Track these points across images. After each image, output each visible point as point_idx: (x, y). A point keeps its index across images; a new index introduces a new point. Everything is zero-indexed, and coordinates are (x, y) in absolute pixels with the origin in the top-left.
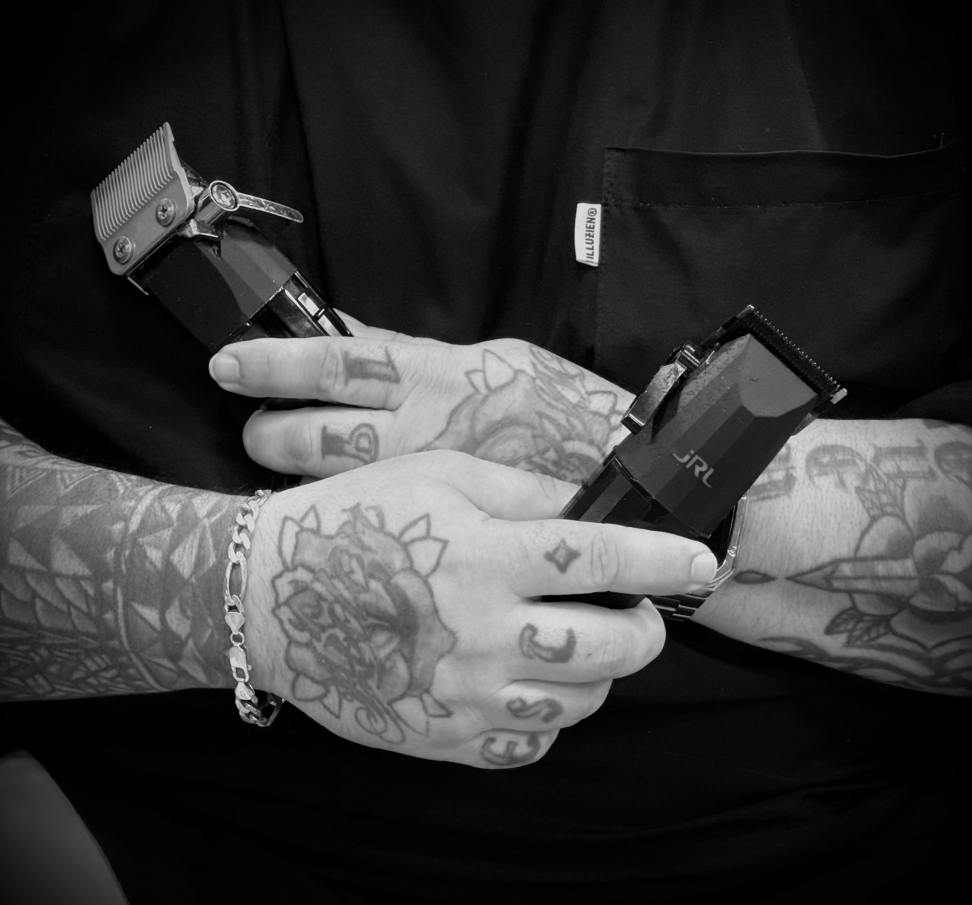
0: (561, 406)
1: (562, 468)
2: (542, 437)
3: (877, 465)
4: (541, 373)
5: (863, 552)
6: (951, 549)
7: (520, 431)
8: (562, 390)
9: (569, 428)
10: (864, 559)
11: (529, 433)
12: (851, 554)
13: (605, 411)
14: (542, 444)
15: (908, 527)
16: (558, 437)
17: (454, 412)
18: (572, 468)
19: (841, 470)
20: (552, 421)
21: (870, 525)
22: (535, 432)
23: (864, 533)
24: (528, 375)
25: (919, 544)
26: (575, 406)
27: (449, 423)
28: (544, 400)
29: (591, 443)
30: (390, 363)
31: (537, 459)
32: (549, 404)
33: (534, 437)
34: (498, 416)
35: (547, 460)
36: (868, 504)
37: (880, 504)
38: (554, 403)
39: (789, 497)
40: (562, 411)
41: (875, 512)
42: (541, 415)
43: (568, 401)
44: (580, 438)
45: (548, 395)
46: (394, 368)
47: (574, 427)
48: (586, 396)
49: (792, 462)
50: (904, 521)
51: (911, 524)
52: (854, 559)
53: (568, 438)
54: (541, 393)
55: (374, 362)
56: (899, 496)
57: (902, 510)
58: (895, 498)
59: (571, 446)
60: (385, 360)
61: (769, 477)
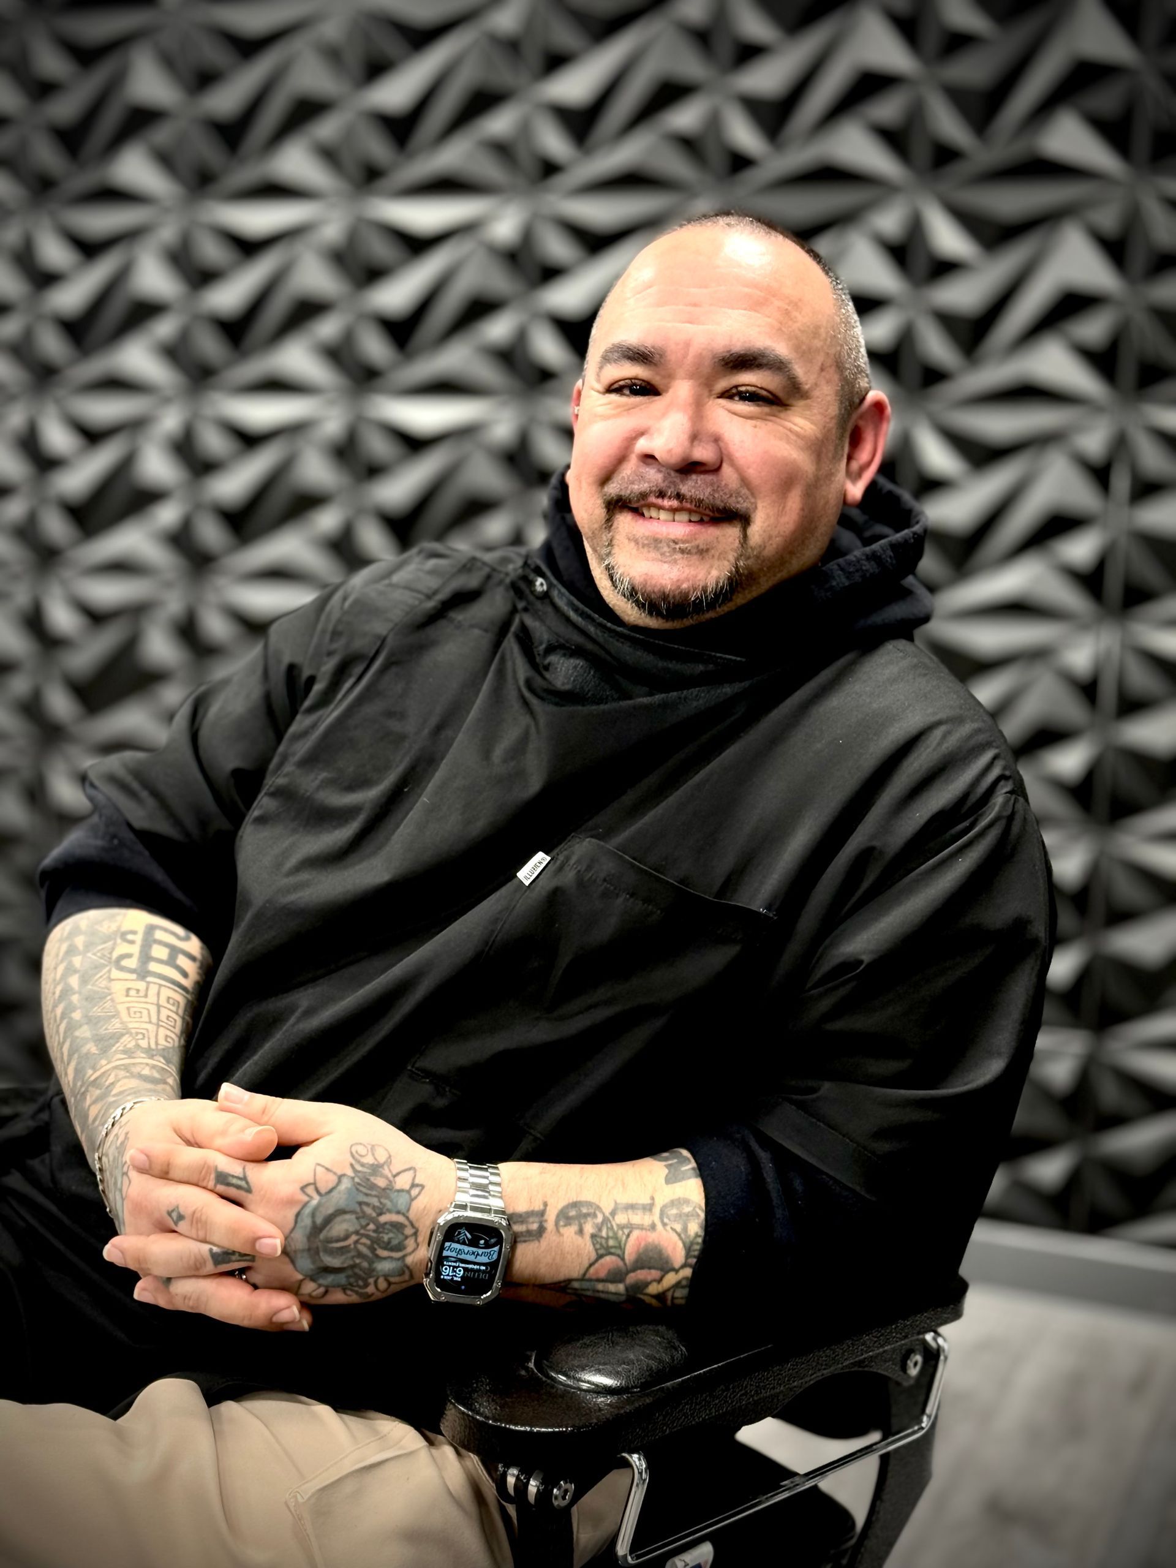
0: (374, 1193)
1: (380, 1233)
2: (363, 1217)
3: (613, 1218)
4: (359, 1172)
5: (587, 1276)
6: (655, 1280)
7: (347, 1217)
8: (375, 1179)
9: (381, 1206)
10: (590, 1280)
11: (353, 1217)
12: (580, 1277)
13: (407, 1187)
14: (363, 1222)
15: (625, 1264)
16: (374, 1215)
17: (298, 1215)
18: (386, 1231)
19: (582, 1221)
20: (368, 1204)
21: (596, 1261)
22: (358, 1216)
23: (591, 1265)
24: (349, 1176)
25: (632, 1275)
26: (384, 1189)
27: (296, 1222)
28: (361, 1191)
29: (398, 1212)
30: (245, 1179)
31: (362, 1231)
32: (367, 1195)
33: (357, 1218)
34: (330, 1211)
35: (369, 1231)
36: (598, 1246)
37: (608, 1246)
38: (369, 1192)
39: (539, 1241)
40: (375, 1196)
41: (601, 1252)
42: (360, 1204)
43: (379, 1187)
44: (389, 1211)
45: (365, 1187)
46: (247, 1183)
47: (384, 1205)
48: (392, 1179)
49: (546, 1217)
50: (623, 1259)
51: (627, 1261)
52: (582, 1279)
53: (380, 1214)
54: (358, 1187)
55: (233, 1176)
56: (623, 1242)
57: (624, 1253)
58: (620, 1243)
59: (383, 1219)
60: (241, 1176)
61: (527, 1227)
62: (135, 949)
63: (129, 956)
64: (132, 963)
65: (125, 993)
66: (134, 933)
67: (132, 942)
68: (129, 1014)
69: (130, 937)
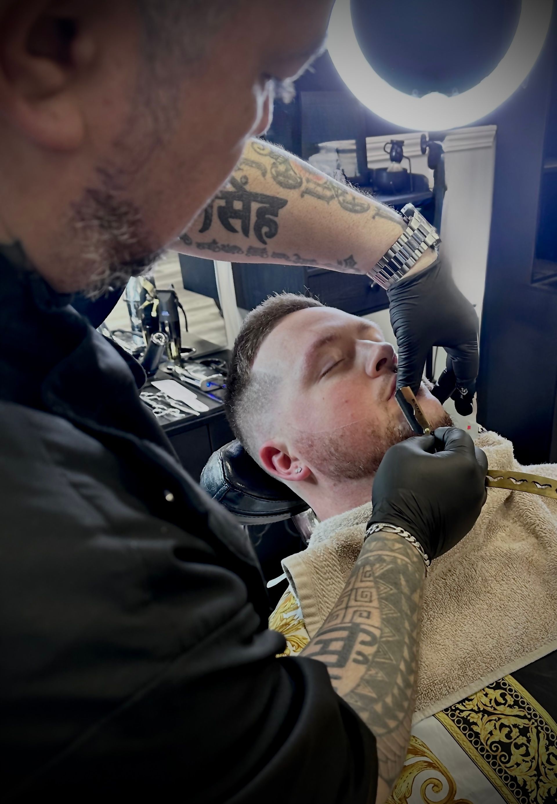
62: (358, 647)
63: (363, 643)
64: (362, 637)
65: (371, 615)
66: (356, 661)
67: (359, 653)
68: (371, 596)
69: (360, 658)
